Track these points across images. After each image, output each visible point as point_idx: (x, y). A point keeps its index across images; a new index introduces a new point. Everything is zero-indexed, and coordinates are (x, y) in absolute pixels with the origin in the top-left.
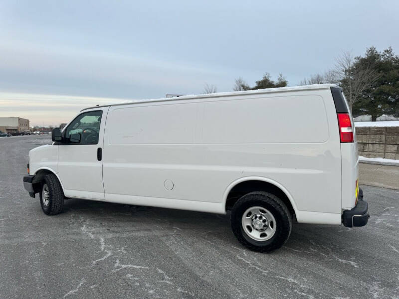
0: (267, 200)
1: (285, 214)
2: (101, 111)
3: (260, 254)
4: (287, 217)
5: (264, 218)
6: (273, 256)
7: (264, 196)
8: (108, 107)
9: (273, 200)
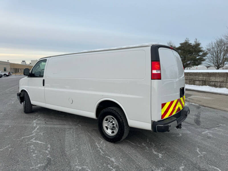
0: (114, 112)
1: (122, 121)
2: (46, 60)
3: (109, 143)
4: (123, 123)
5: (114, 122)
6: (116, 145)
7: (113, 110)
8: (49, 58)
9: (117, 112)
